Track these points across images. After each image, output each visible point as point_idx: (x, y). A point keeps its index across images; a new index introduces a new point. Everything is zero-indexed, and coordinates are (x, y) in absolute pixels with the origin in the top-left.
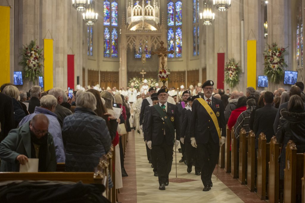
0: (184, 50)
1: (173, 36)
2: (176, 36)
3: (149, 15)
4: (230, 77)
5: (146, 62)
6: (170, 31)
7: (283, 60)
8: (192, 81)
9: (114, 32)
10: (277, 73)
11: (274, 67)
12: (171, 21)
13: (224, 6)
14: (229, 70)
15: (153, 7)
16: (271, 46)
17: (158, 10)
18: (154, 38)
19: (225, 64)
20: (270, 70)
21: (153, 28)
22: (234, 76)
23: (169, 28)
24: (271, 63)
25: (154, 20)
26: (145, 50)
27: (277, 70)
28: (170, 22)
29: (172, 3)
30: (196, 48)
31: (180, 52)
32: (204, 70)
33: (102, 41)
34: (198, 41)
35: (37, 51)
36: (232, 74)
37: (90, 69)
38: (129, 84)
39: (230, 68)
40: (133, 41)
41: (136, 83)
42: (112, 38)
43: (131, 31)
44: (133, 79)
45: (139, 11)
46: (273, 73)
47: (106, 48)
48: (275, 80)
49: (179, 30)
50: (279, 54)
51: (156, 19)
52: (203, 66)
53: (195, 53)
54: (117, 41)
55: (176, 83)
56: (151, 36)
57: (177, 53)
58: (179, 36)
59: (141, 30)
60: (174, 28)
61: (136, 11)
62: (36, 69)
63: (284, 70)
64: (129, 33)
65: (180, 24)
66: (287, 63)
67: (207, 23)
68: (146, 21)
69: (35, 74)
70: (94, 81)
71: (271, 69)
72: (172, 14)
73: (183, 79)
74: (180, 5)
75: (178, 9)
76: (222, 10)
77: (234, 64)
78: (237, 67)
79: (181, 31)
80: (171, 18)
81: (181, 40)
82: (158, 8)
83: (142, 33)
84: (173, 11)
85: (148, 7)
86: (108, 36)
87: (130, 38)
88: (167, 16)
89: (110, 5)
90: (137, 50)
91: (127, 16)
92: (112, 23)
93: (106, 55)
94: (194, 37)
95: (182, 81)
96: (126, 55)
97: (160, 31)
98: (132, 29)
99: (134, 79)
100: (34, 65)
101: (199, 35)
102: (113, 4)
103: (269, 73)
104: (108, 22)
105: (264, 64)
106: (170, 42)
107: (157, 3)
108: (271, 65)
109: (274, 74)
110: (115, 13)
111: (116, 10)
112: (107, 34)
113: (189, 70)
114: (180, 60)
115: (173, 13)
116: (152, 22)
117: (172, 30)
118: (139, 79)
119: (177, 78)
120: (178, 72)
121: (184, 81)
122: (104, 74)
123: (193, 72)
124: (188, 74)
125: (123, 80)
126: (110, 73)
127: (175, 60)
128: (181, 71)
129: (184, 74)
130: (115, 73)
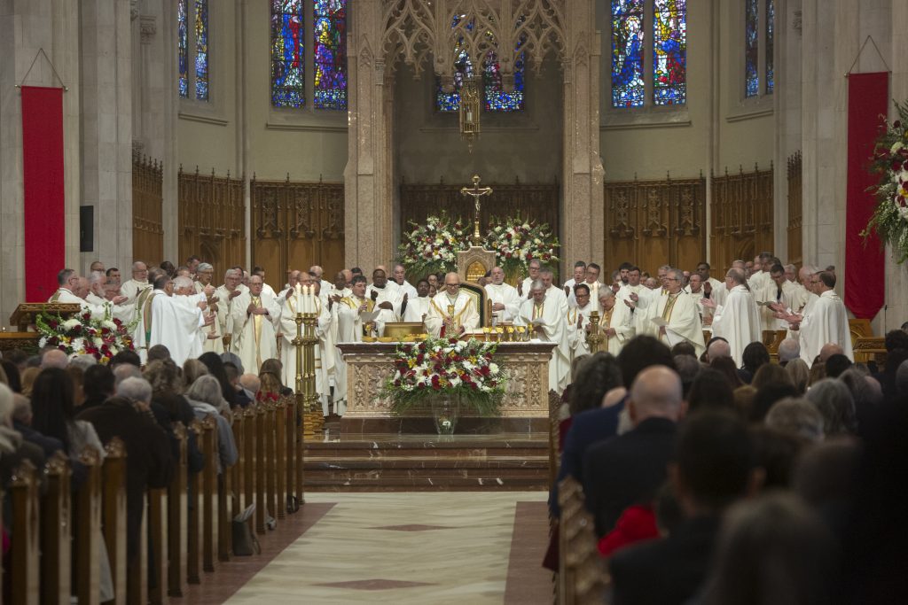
0: (695, 65)
8: (739, 232)
30: (760, 56)
31: (677, 75)
33: (259, 23)
34: (767, 16)
37: (189, 170)
38: (401, 247)
39: (900, 152)
40: (417, 20)
42: (316, 7)
44: (424, 223)
47: (283, 58)
53: (756, 82)
54: (342, 19)
57: (661, 83)
90: (444, 68)
93: (283, 94)
95: (689, 232)
99: (432, 223)
106: (622, 24)
113: (721, 173)
114: (675, 118)
118: (459, 223)
119: (659, 215)
120: (662, 182)
121: (698, 233)
122: (271, 196)
123: (743, 181)
124: (719, 195)
125: (367, 229)
126: (304, 188)
127: (647, 121)
128: (681, 181)
129: (694, 194)
130: (332, 191)
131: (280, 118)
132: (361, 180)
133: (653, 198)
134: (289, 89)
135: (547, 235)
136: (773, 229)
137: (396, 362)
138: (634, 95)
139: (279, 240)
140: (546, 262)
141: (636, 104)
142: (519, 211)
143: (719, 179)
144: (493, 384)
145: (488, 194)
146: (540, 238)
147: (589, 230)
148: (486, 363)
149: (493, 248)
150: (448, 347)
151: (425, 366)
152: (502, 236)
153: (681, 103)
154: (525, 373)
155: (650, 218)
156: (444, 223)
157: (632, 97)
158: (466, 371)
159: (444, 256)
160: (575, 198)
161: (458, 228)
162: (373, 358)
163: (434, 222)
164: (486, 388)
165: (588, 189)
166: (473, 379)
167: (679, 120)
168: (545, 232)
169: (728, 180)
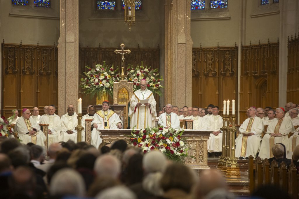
8: (257, 75)
38: (82, 79)
41: (102, 77)
44: (94, 67)
55: (211, 80)
99: (98, 67)
113: (248, 44)
114: (221, 15)
118: (112, 68)
119: (213, 65)
120: (215, 48)
121: (234, 74)
122: (12, 52)
123: (261, 48)
124: (246, 55)
125: (71, 70)
126: (29, 48)
127: (207, 17)
128: (224, 48)
129: (232, 55)
130: (44, 50)
131: (16, 11)
132: (67, 45)
133: (210, 56)
135: (157, 75)
136: (278, 73)
137: (131, 140)
138: (200, 3)
139: (16, 75)
140: (157, 88)
141: (201, 8)
142: (142, 62)
143: (246, 47)
144: (181, 152)
145: (129, 53)
146: (154, 76)
147: (185, 73)
148: (178, 141)
149: (129, 81)
150: (158, 132)
151: (147, 142)
152: (134, 75)
153: (224, 7)
154: (195, 146)
155: (208, 67)
156: (104, 68)
157: (199, 4)
158: (168, 145)
159: (105, 84)
160: (178, 56)
161: (112, 70)
162: (118, 137)
163: (99, 67)
164: (179, 154)
165: (185, 52)
166: (172, 149)
167: (224, 16)
168: (156, 73)
169: (251, 47)
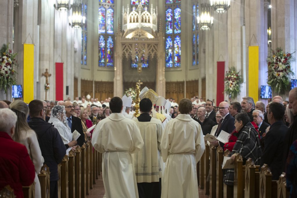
0: (183, 59)
1: (171, 45)
2: (175, 45)
3: (146, 21)
4: (230, 87)
5: (141, 71)
6: (168, 39)
7: (289, 67)
8: (191, 92)
9: (110, 40)
10: (282, 82)
11: (279, 75)
12: (169, 28)
13: (223, 7)
14: (229, 79)
15: (150, 13)
16: (275, 52)
17: (156, 17)
18: (151, 47)
19: (225, 73)
20: (274, 79)
21: (150, 36)
22: (235, 86)
23: (167, 36)
24: (276, 71)
25: (152, 27)
26: (142, 59)
27: (282, 79)
28: (168, 30)
29: (171, 10)
30: (195, 57)
31: (179, 61)
32: (204, 80)
33: (96, 50)
34: (197, 50)
35: (10, 55)
36: (232, 84)
37: (83, 79)
39: (230, 77)
40: (129, 49)
41: (132, 93)
42: (107, 47)
43: (126, 38)
44: (129, 90)
45: (136, 18)
46: (277, 82)
47: (101, 57)
48: (280, 89)
49: (177, 38)
50: (284, 61)
51: (153, 26)
52: (202, 76)
53: (195, 63)
54: (113, 49)
55: (175, 95)
56: (148, 45)
57: (176, 63)
58: (178, 44)
59: (137, 38)
60: (173, 37)
61: (132, 18)
62: (8, 76)
63: (290, 78)
64: (125, 41)
65: (179, 32)
66: (294, 71)
67: (205, 28)
68: (143, 28)
69: (8, 82)
70: (88, 92)
71: (275, 77)
72: (171, 22)
73: (182, 90)
74: (179, 12)
75: (177, 17)
76: (221, 12)
77: (235, 73)
78: (237, 76)
79: (179, 39)
80: (169, 26)
81: (180, 49)
82: (155, 15)
83: (138, 41)
84: (172, 19)
85: (145, 13)
86: (103, 45)
87: (126, 46)
88: (166, 24)
89: (106, 11)
90: (133, 59)
91: (123, 23)
92: (108, 30)
93: (101, 64)
94: (193, 45)
95: (181, 92)
96: (121, 64)
97: (157, 39)
98: (127, 37)
100: (6, 72)
101: (198, 44)
102: (109, 11)
103: (273, 82)
104: (103, 30)
105: (267, 72)
106: (168, 51)
107: (154, 9)
108: (275, 72)
109: (279, 83)
110: (111, 20)
111: (112, 17)
112: (102, 42)
113: (188, 80)
114: (179, 69)
115: (171, 20)
116: (149, 30)
117: (170, 38)
119: (175, 88)
121: (183, 92)
122: (98, 84)
123: (192, 82)
126: (105, 83)
127: (173, 70)
128: (180, 82)
129: (182, 84)
131: (100, 69)
132: (117, 81)
133: (174, 85)
134: (102, 63)
138: (170, 65)
139: (100, 93)
141: (171, 67)
147: (162, 91)
153: (180, 66)
155: (173, 89)
156: (133, 90)
160: (160, 85)
165: (162, 83)
169: (189, 81)
